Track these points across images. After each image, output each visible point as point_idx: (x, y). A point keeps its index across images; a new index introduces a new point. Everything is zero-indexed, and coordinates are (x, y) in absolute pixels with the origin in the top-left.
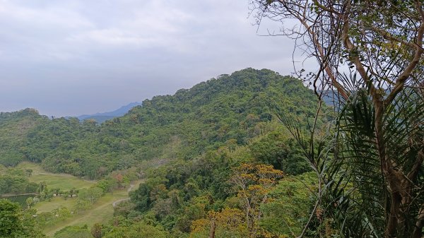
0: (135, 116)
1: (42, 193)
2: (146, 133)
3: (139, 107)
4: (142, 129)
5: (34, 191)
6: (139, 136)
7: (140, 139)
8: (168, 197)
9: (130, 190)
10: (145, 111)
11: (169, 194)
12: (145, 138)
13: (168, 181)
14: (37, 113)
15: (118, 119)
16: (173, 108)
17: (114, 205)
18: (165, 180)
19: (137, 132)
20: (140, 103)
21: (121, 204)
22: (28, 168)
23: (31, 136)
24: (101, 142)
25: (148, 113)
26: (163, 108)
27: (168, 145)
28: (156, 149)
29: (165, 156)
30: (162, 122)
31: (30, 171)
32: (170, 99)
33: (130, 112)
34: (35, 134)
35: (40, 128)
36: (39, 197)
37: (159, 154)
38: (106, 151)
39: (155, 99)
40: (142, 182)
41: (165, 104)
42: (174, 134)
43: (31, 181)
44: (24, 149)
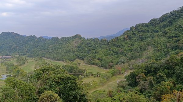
0: (126, 36)
1: (85, 74)
2: (133, 45)
3: (128, 31)
4: (131, 43)
5: (81, 72)
6: (129, 47)
7: (129, 48)
8: (146, 80)
9: (125, 75)
10: (132, 32)
11: (147, 79)
12: (132, 47)
13: (146, 71)
14: (81, 37)
15: (117, 38)
16: (148, 30)
17: (117, 82)
18: (144, 71)
19: (127, 45)
20: (129, 28)
21: (121, 82)
22: (79, 62)
23: (79, 47)
24: (110, 50)
25: (134, 34)
26: (142, 31)
27: (146, 51)
28: (139, 54)
29: (144, 57)
30: (142, 38)
31: (79, 63)
32: (146, 25)
33: (124, 34)
34: (80, 46)
35: (82, 44)
36: (84, 75)
37: (140, 56)
38: (112, 55)
39: (137, 26)
40: (132, 71)
41: (143, 28)
42: (149, 45)
43: (80, 68)
44: (76, 53)
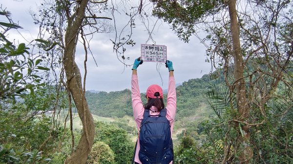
0: (179, 91)
1: (134, 132)
2: (185, 101)
3: (181, 86)
4: (183, 99)
5: (130, 130)
6: (181, 103)
7: (182, 105)
8: (199, 139)
9: (177, 133)
10: (184, 88)
11: (200, 137)
12: (185, 104)
13: (199, 129)
16: (201, 86)
18: (197, 129)
19: (180, 101)
20: (181, 84)
22: (127, 119)
23: (128, 103)
25: (186, 89)
26: (195, 86)
27: (199, 108)
28: (191, 111)
29: (197, 115)
30: (194, 94)
31: (128, 120)
32: (199, 81)
34: (130, 102)
36: (133, 133)
37: (193, 113)
39: (190, 82)
40: (184, 129)
41: (196, 84)
42: (201, 101)
43: (129, 125)
44: (125, 109)
